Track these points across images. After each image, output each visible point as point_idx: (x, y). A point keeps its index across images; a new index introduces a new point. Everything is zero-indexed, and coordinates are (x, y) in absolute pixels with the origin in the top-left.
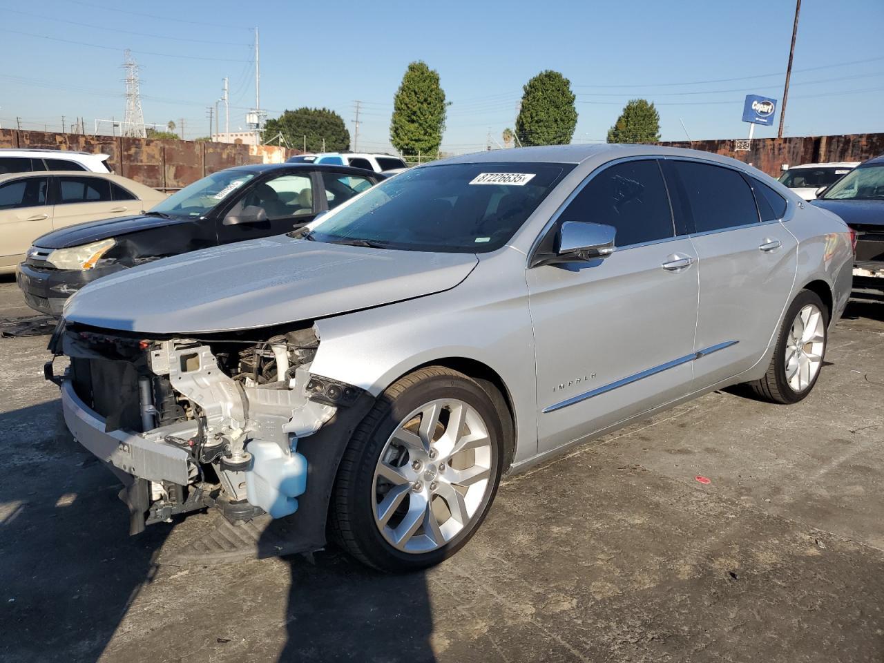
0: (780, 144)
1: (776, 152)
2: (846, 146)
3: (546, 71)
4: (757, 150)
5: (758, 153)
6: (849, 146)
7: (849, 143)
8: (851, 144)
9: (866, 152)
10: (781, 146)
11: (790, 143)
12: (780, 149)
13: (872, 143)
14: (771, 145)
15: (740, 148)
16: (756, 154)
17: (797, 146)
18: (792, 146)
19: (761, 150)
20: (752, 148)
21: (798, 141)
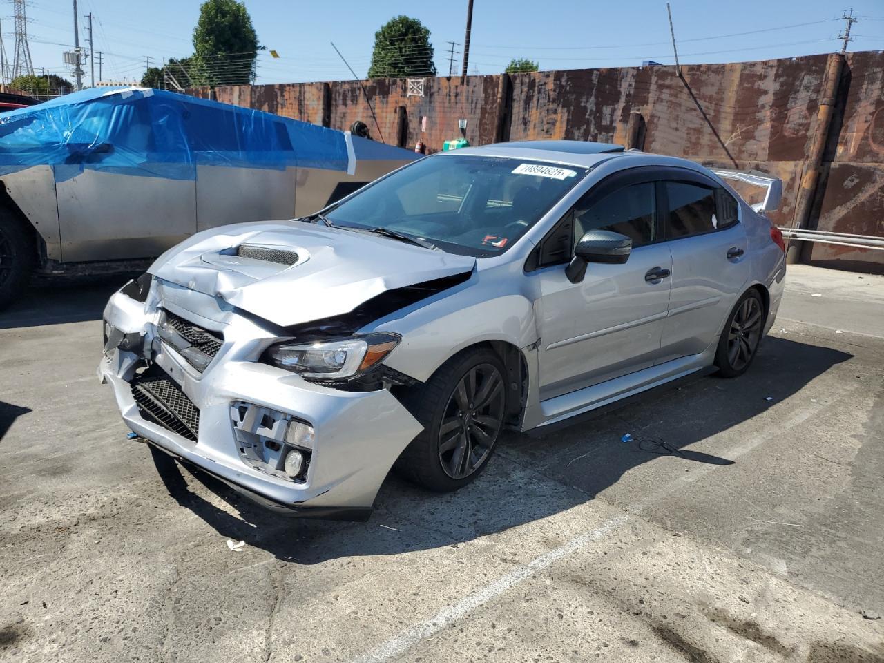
0: (457, 86)
1: (453, 98)
2: (531, 91)
3: (400, 17)
4: (432, 95)
5: (432, 99)
6: (534, 91)
7: (535, 86)
8: (536, 88)
9: (554, 101)
10: (459, 90)
11: (468, 85)
12: (457, 95)
13: (561, 87)
14: (446, 87)
15: (413, 92)
16: (430, 102)
17: (476, 89)
18: (471, 90)
19: (436, 94)
20: (426, 93)
21: (477, 81)
